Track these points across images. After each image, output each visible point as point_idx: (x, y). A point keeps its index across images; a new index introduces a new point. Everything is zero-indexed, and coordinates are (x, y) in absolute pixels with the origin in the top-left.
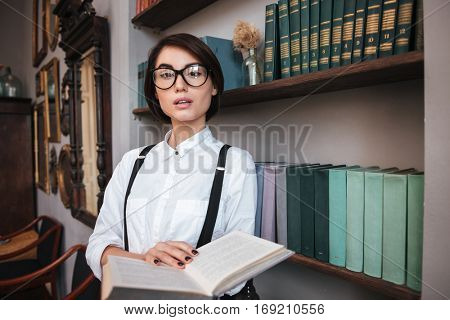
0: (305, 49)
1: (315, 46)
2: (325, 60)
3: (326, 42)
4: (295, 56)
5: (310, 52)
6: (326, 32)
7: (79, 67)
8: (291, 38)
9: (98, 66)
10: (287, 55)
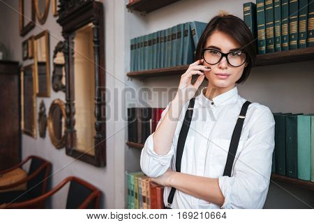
0: (278, 34)
1: (286, 33)
2: (294, 42)
3: (294, 30)
4: (270, 39)
5: (282, 37)
6: (294, 24)
7: (73, 38)
8: (266, 27)
9: (96, 40)
10: (264, 38)
